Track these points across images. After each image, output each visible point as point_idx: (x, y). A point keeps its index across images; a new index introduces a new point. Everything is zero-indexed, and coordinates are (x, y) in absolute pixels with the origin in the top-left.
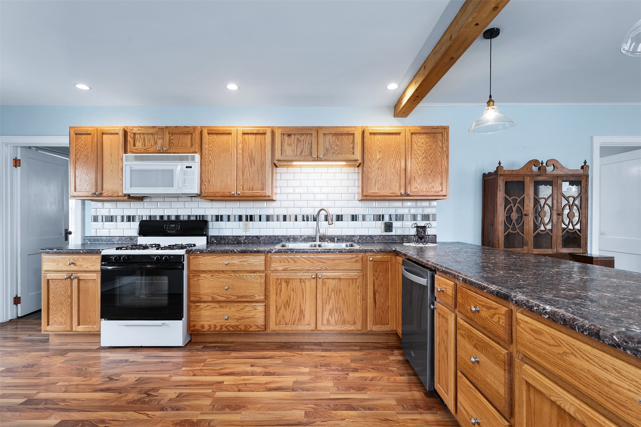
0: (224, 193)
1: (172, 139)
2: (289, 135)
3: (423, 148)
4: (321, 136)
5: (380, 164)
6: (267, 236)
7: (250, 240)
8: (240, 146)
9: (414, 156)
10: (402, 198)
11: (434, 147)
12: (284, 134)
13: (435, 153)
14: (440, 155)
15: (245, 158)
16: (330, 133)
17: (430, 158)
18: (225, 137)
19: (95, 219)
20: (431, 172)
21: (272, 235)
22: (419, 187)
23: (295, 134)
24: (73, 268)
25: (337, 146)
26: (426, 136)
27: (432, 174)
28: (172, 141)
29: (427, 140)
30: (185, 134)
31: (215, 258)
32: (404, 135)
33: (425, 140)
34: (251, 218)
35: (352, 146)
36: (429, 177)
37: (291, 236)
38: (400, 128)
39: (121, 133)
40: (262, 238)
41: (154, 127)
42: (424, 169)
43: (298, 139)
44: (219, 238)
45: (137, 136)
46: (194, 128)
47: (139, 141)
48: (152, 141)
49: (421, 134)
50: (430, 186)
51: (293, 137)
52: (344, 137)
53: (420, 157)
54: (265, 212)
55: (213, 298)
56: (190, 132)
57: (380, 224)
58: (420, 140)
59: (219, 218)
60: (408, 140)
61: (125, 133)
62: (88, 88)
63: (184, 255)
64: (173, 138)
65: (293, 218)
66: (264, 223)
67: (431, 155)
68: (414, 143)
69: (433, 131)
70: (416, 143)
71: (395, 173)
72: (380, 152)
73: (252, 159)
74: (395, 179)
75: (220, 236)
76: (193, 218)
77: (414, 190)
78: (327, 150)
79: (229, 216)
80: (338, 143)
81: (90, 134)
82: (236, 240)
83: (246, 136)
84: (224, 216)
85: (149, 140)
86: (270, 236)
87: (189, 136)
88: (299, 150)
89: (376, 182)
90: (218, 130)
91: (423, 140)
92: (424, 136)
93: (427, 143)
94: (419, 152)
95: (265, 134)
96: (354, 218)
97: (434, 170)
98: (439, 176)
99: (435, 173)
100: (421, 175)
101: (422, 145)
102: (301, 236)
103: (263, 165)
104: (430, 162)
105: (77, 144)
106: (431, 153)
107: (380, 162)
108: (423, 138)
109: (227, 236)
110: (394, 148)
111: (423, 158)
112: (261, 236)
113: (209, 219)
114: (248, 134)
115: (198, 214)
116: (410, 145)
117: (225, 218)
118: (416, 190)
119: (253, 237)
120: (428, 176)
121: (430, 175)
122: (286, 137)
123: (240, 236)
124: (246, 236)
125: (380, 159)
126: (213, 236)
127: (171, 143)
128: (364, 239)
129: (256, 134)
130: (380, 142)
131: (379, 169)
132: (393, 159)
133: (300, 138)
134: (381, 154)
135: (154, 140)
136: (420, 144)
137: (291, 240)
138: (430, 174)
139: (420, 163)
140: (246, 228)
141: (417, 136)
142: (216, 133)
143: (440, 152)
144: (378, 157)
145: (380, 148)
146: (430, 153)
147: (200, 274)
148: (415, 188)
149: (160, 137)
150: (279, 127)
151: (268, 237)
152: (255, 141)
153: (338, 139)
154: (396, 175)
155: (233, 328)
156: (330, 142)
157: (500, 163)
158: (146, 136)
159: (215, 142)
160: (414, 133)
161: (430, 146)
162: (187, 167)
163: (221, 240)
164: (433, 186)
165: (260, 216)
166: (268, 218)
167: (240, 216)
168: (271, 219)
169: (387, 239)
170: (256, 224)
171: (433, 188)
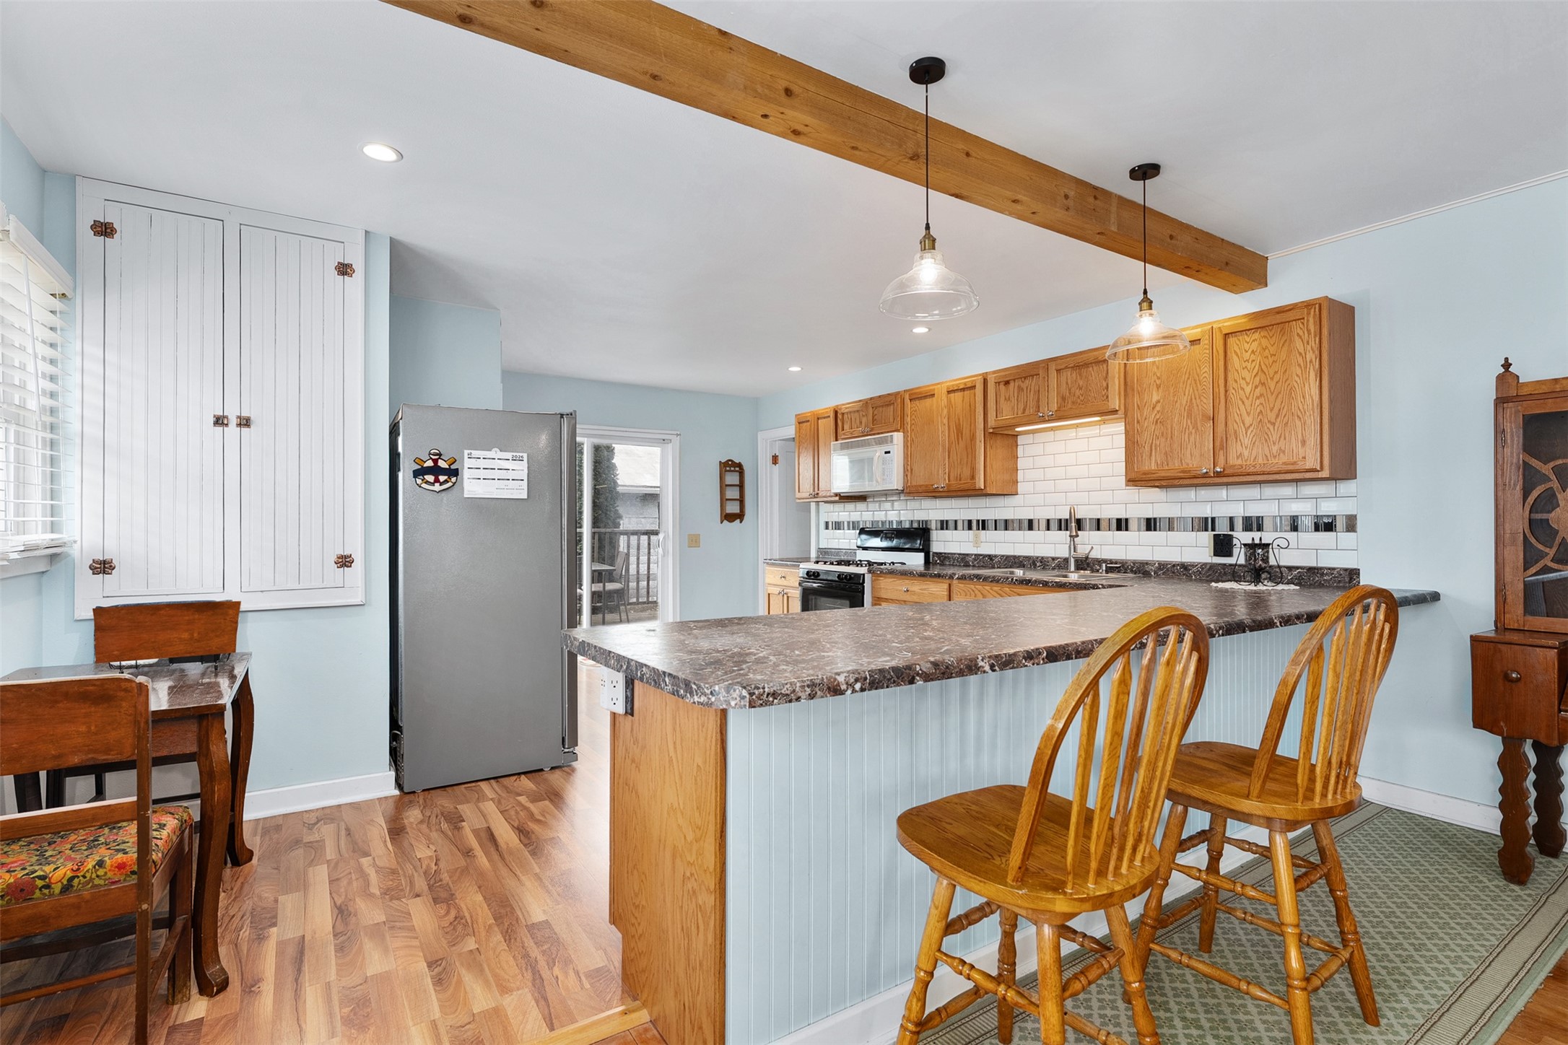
0: (927, 486)
1: (876, 415)
2: (1007, 383)
3: (1254, 363)
4: (1053, 374)
5: (1158, 412)
6: (1003, 556)
7: (980, 561)
8: (945, 412)
9: (1235, 385)
10: (1208, 481)
11: (1283, 355)
12: (999, 383)
13: (1286, 371)
14: (1299, 372)
15: (952, 430)
16: (1066, 367)
17: (1272, 385)
18: (928, 401)
19: (827, 526)
20: (1277, 416)
21: (1012, 554)
22: (1246, 453)
23: (1014, 380)
24: (784, 582)
25: (1081, 389)
26: (1262, 334)
27: (1278, 420)
28: (876, 417)
29: (1265, 342)
30: (888, 405)
31: (895, 581)
32: (1207, 342)
33: (1260, 344)
34: (983, 525)
35: (1105, 385)
36: (1271, 428)
37: (1038, 558)
38: (1199, 330)
39: (832, 415)
40: (996, 560)
41: (860, 401)
42: (1258, 411)
43: (1019, 387)
44: (942, 556)
45: (846, 416)
46: (897, 394)
47: (848, 422)
48: (858, 421)
49: (1248, 333)
50: (1275, 449)
51: (1012, 384)
52: (1091, 369)
53: (1248, 384)
54: (1002, 515)
56: (893, 402)
57: (1206, 538)
58: (1247, 346)
59: (944, 525)
60: (1217, 351)
61: (836, 413)
62: (801, 369)
63: (864, 575)
64: (877, 413)
65: (1043, 525)
66: (1001, 534)
67: (1277, 377)
68: (1233, 354)
69: (1279, 318)
70: (1237, 355)
71: (1191, 428)
72: (1158, 387)
73: (959, 431)
74: (1192, 439)
75: (945, 554)
76: (915, 525)
77: (1233, 461)
78: (1064, 399)
79: (956, 521)
80: (1081, 383)
81: (808, 421)
82: (963, 560)
83: (952, 395)
84: (950, 521)
85: (856, 419)
86: (1008, 557)
87: (892, 407)
88: (1021, 406)
89: (1151, 450)
90: (920, 393)
91: (1255, 345)
92: (1256, 336)
93: (1264, 350)
94: (1245, 374)
95: (973, 387)
96: (1151, 524)
97: (1285, 410)
98: (1298, 423)
99: (1287, 417)
100: (1251, 425)
101: (1253, 357)
103: (973, 438)
104: (1272, 394)
105: (800, 432)
106: (1276, 373)
107: (1158, 408)
108: (1254, 341)
109: (953, 554)
110: (1187, 376)
111: (1256, 387)
112: (996, 556)
113: (933, 526)
114: (954, 391)
115: (921, 519)
116: (1222, 363)
117: (951, 525)
118: (1239, 462)
119: (985, 556)
120: (1269, 425)
121: (1274, 424)
122: (1002, 386)
123: (967, 555)
124: (975, 555)
125: (1158, 402)
126: (936, 553)
127: (874, 421)
128: (1168, 570)
129: (963, 390)
130: (1158, 368)
131: (1157, 422)
132: (1186, 398)
133: (1023, 385)
134: (1160, 390)
135: (860, 419)
136: (1246, 356)
137: (1038, 564)
138: (1273, 420)
139: (1248, 398)
140: (977, 543)
141: (1240, 338)
142: (919, 398)
143: (1299, 365)
144: (1155, 398)
145: (1158, 378)
146: (1272, 372)
148: (1238, 458)
149: (864, 413)
150: (994, 372)
151: (1005, 557)
152: (963, 400)
153: (1080, 375)
154: (1194, 431)
156: (1067, 383)
157: (1507, 365)
158: (853, 414)
160: (1231, 333)
161: (1272, 355)
162: (886, 453)
163: (944, 558)
164: (1283, 448)
165: (996, 521)
166: (1007, 525)
167: (970, 522)
168: (1010, 526)
169: (1221, 572)
170: (989, 534)
171: (1281, 454)
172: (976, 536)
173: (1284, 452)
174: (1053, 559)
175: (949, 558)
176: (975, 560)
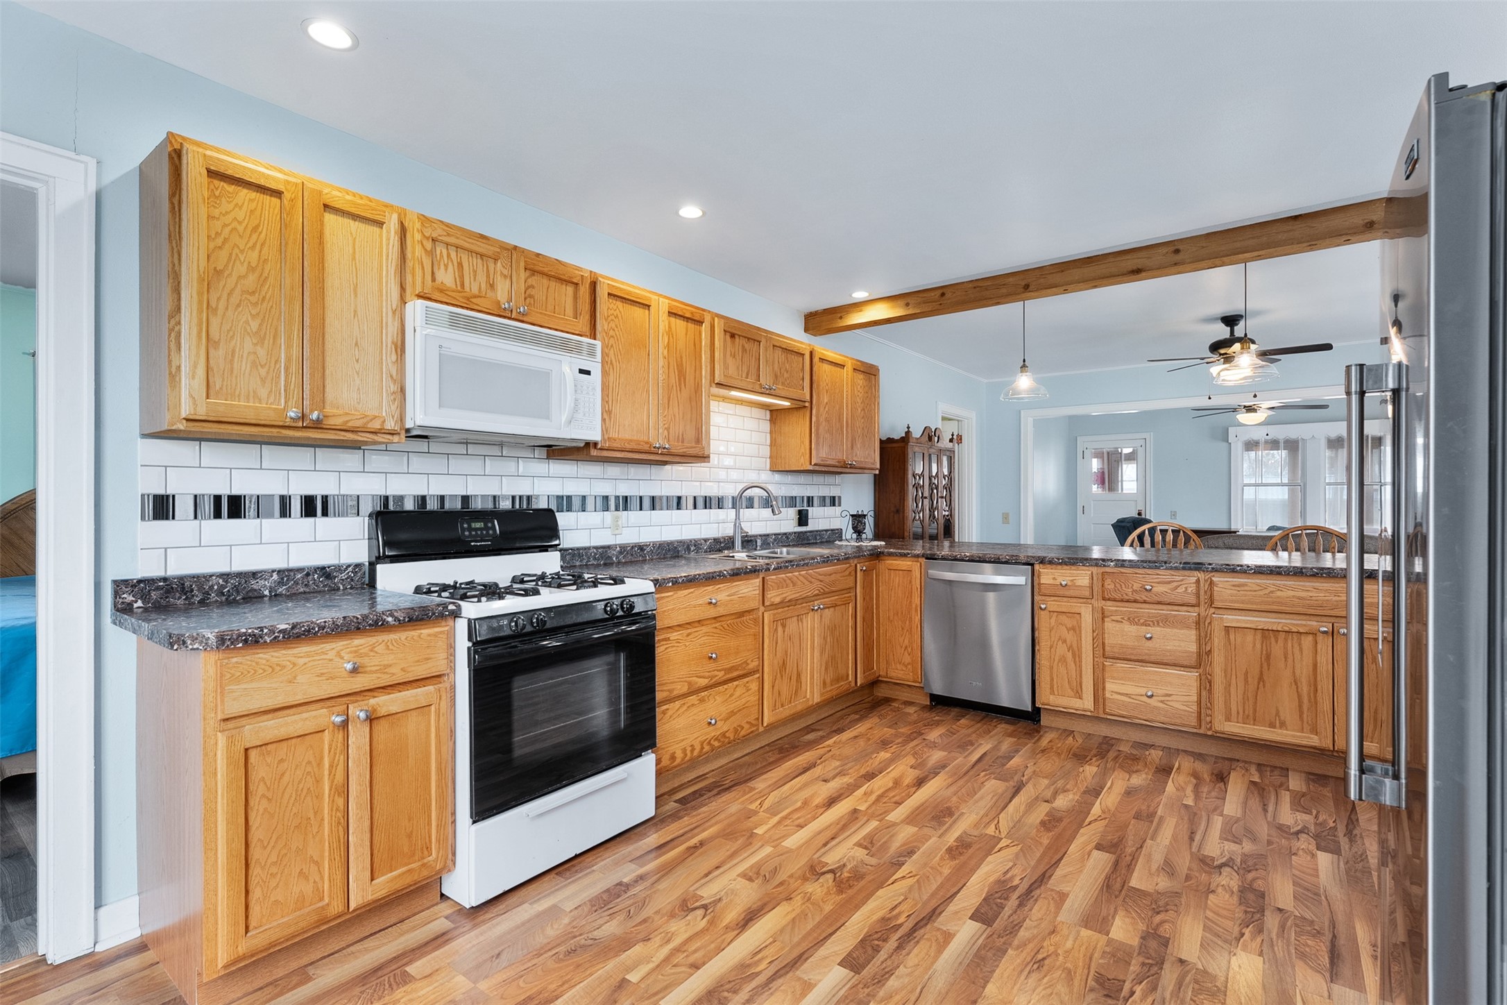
0: (638, 442)
1: (533, 287)
2: (733, 336)
3: (861, 394)
4: (770, 346)
7: (625, 554)
8: (665, 339)
9: (856, 406)
11: (870, 395)
12: (724, 331)
13: (870, 405)
14: (874, 408)
15: (672, 369)
16: (780, 347)
17: (866, 411)
18: (638, 312)
19: (162, 507)
20: (867, 432)
22: (859, 454)
23: (738, 336)
25: (786, 372)
26: (864, 376)
28: (532, 291)
30: (562, 282)
31: (692, 592)
32: (848, 370)
33: (863, 383)
34: (624, 503)
35: (800, 375)
36: (866, 440)
39: (392, 225)
40: (648, 549)
43: (743, 347)
44: (569, 554)
45: (441, 249)
47: (446, 267)
48: (482, 278)
49: (860, 373)
51: (737, 340)
52: (793, 357)
53: (859, 407)
54: (647, 490)
55: (690, 683)
56: (575, 281)
57: (792, 513)
58: (859, 382)
60: (851, 378)
64: (534, 283)
65: (691, 502)
66: (647, 514)
67: (868, 407)
68: (854, 384)
69: (868, 369)
70: (856, 386)
72: (827, 391)
73: (681, 373)
77: (854, 458)
78: (775, 376)
79: (582, 499)
83: (673, 320)
84: (573, 498)
85: (475, 272)
87: (571, 290)
88: (744, 369)
89: (823, 442)
90: (626, 292)
91: (861, 383)
92: (862, 376)
93: (864, 387)
95: (700, 323)
97: (870, 429)
98: (873, 439)
99: (870, 434)
101: (861, 390)
103: (698, 389)
104: (866, 418)
105: (216, 212)
106: (867, 404)
107: (826, 408)
108: (861, 379)
109: (583, 549)
110: (838, 389)
111: (862, 410)
112: (644, 545)
114: (677, 315)
116: (852, 388)
118: (856, 459)
119: (631, 547)
121: (867, 437)
122: (728, 338)
124: (618, 547)
127: (531, 296)
129: (689, 320)
130: (827, 376)
133: (746, 346)
134: (828, 395)
135: (488, 276)
136: (859, 387)
137: (692, 549)
138: (866, 435)
139: (859, 417)
140: (616, 526)
141: (857, 375)
142: (625, 299)
143: (874, 403)
145: (828, 385)
147: (669, 635)
148: (856, 456)
149: (505, 272)
151: (658, 545)
152: (686, 334)
155: (719, 741)
156: (778, 362)
157: (908, 428)
158: (465, 257)
159: (619, 315)
160: (855, 369)
161: (866, 392)
162: (581, 371)
165: (641, 497)
166: (654, 503)
167: (606, 498)
168: (657, 505)
169: (805, 538)
170: (633, 516)
172: (616, 519)
173: (869, 456)
174: (706, 540)
175: (580, 556)
176: (621, 553)
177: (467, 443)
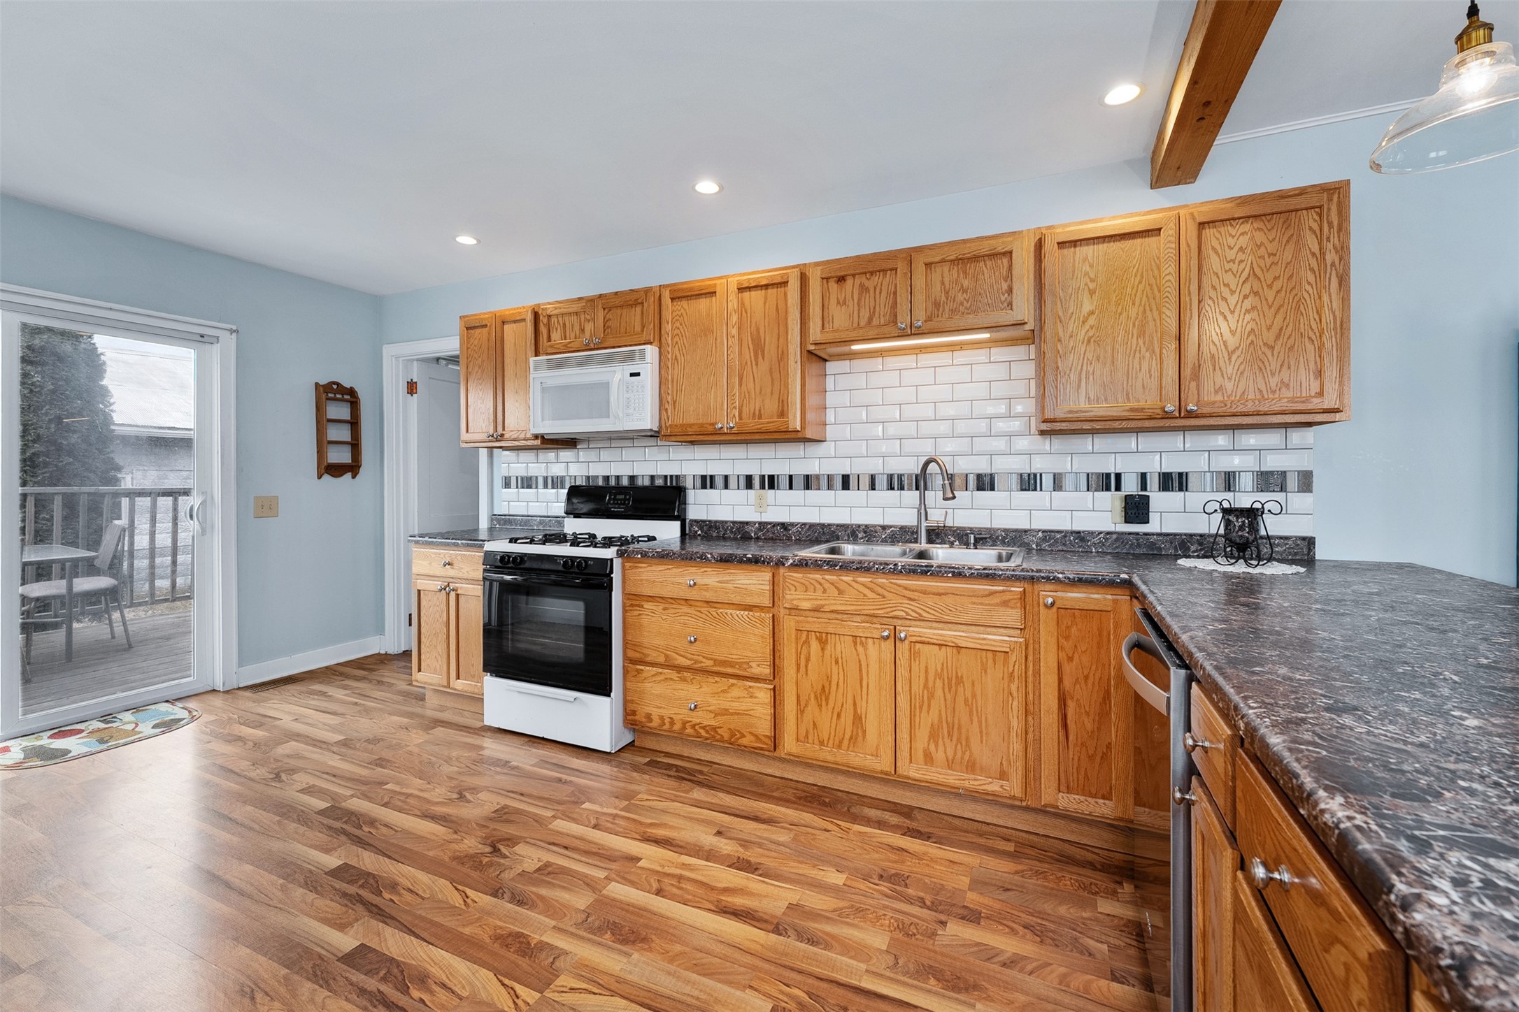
0: (701, 425)
1: (610, 319)
2: (841, 279)
3: (1242, 266)
4: (920, 269)
5: (1092, 327)
6: (805, 524)
7: (768, 531)
8: (735, 318)
9: (1213, 294)
10: (1168, 423)
11: (1288, 255)
12: (828, 279)
13: (1291, 276)
14: (1311, 278)
15: (745, 345)
16: (943, 261)
17: (1270, 295)
18: (703, 303)
19: (507, 484)
20: (1278, 337)
21: (817, 521)
22: (1229, 386)
23: (854, 275)
24: (449, 572)
25: (965, 291)
26: (1256, 225)
27: (1279, 343)
28: (610, 323)
29: (1259, 237)
30: (631, 306)
31: (669, 569)
32: (1172, 232)
33: (1252, 238)
34: (771, 482)
35: (1005, 286)
36: (1269, 353)
37: (859, 526)
38: (1160, 215)
39: (529, 317)
40: (794, 529)
41: (580, 299)
42: (1249, 329)
43: (862, 286)
44: (706, 525)
45: (554, 320)
46: (647, 291)
47: (557, 329)
48: (577, 328)
49: (1234, 223)
50: (1273, 381)
51: (849, 281)
52: (982, 264)
53: (1233, 292)
54: (801, 469)
55: (666, 656)
56: (640, 301)
57: (1110, 501)
58: (1231, 241)
59: (707, 482)
60: (1188, 245)
61: (536, 315)
62: (475, 242)
63: (612, 560)
64: (611, 317)
65: (865, 482)
66: (799, 494)
67: (1277, 285)
68: (1211, 251)
69: (1283, 205)
70: (1216, 252)
71: (1143, 350)
72: (1092, 293)
73: (759, 347)
74: (1145, 366)
75: (710, 521)
76: (659, 482)
77: (1209, 396)
78: (937, 305)
79: (726, 477)
80: (966, 283)
81: (486, 326)
82: (741, 532)
83: (746, 295)
84: (716, 478)
85: (573, 325)
86: (812, 526)
87: (638, 309)
88: (865, 314)
89: (1080, 380)
90: (691, 289)
91: (1243, 241)
92: (1246, 227)
93: (1259, 247)
94: (1228, 278)
95: (784, 284)
96: (1029, 483)
97: (1290, 329)
98: (1309, 346)
99: (1293, 338)
100: (1238, 348)
101: (1241, 256)
102: (884, 528)
103: (782, 357)
104: (1270, 307)
105: (469, 346)
106: (1276, 278)
107: (1092, 321)
108: (1242, 234)
109: (722, 522)
110: (1138, 278)
111: (1246, 297)
112: (792, 525)
113: (689, 483)
114: (749, 288)
115: (668, 473)
116: (1194, 262)
117: (719, 482)
118: (1219, 398)
119: (775, 525)
120: (1265, 349)
121: (1272, 348)
122: (833, 285)
123: (747, 523)
124: (760, 523)
125: (1092, 313)
126: (696, 521)
127: (608, 327)
128: (1056, 541)
129: (766, 286)
130: (1091, 266)
131: (1089, 341)
132: (1135, 310)
133: (867, 283)
134: (1095, 297)
135: (580, 325)
136: (1231, 254)
137: (860, 536)
138: (1271, 343)
139: (1232, 312)
140: (760, 506)
141: (1222, 229)
142: (687, 296)
143: (1312, 270)
144: (1087, 307)
145: (1092, 280)
146: (1269, 277)
147: (643, 603)
148: (1216, 392)
149: (588, 317)
150: (817, 264)
151: (807, 527)
152: (765, 303)
153: (965, 272)
154: (1148, 355)
155: (707, 731)
156: (943, 283)
158: (566, 318)
159: (685, 315)
160: (1208, 223)
161: (1270, 255)
162: (632, 375)
163: (712, 530)
164: (1286, 380)
165: (791, 477)
166: (809, 482)
167: (749, 478)
168: (814, 484)
169: (1132, 544)
170: (782, 495)
171: (1284, 390)
172: (760, 498)
173: (1287, 386)
175: (717, 528)
176: (760, 529)
177: (633, 439)
